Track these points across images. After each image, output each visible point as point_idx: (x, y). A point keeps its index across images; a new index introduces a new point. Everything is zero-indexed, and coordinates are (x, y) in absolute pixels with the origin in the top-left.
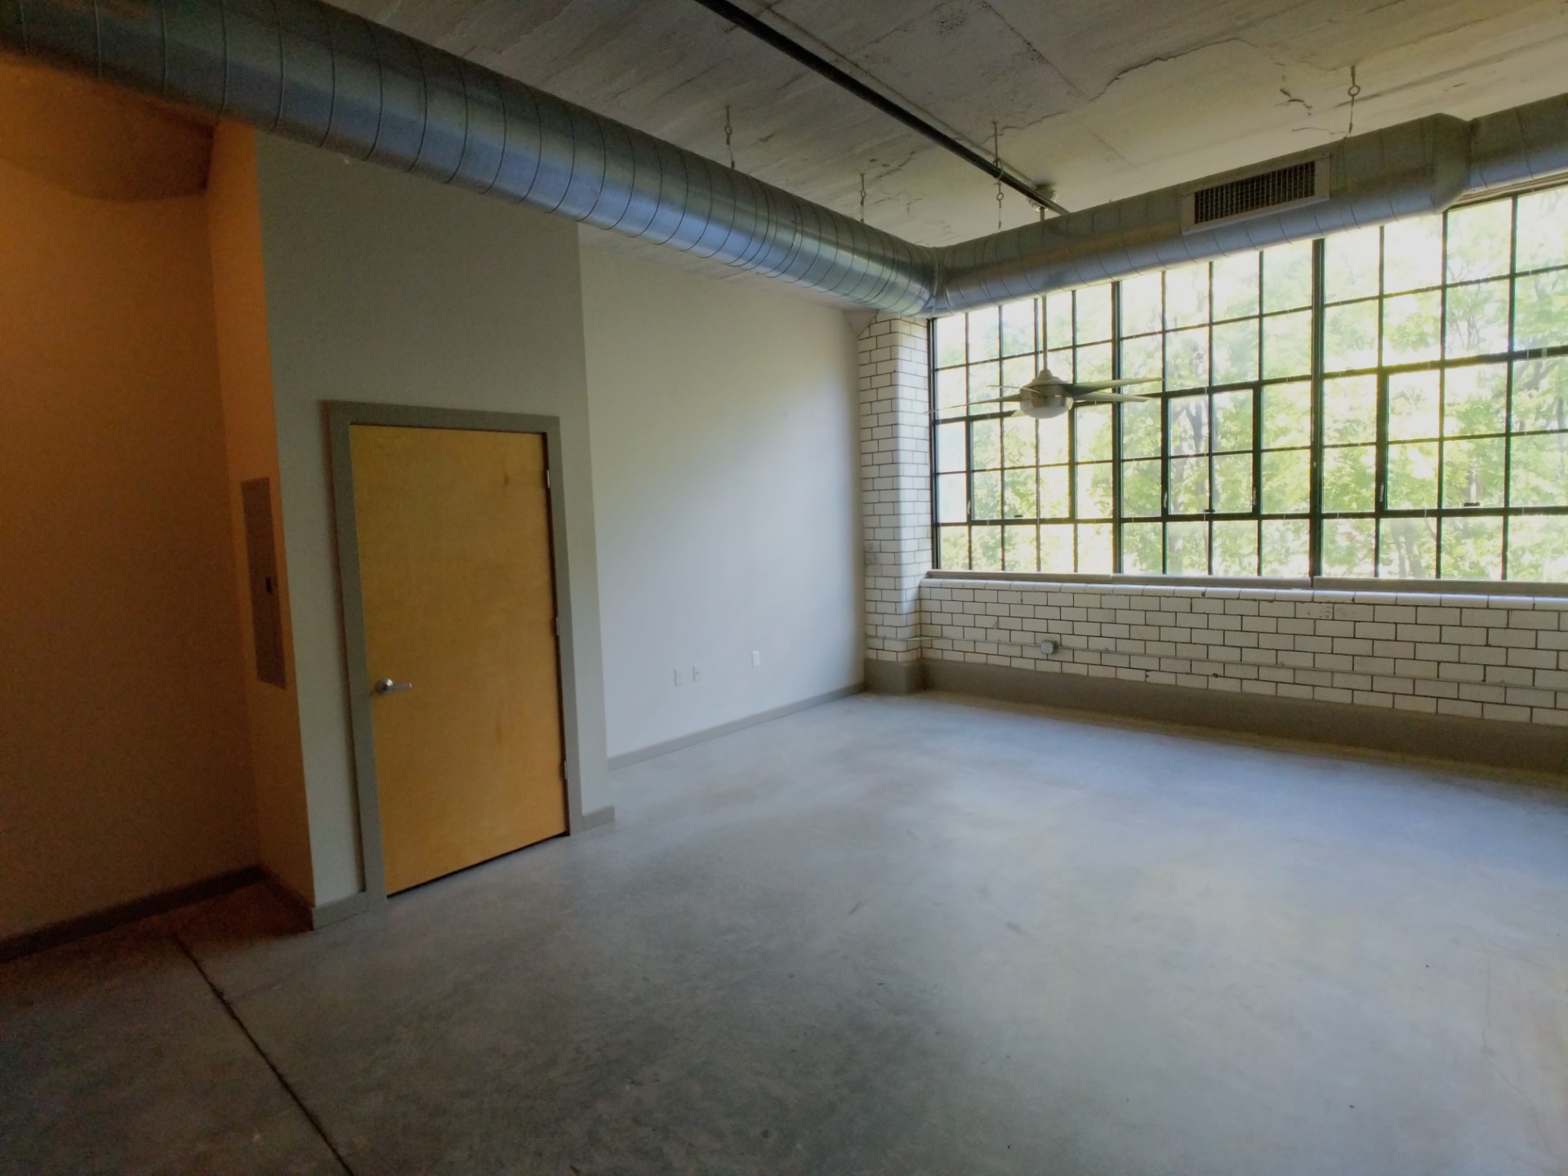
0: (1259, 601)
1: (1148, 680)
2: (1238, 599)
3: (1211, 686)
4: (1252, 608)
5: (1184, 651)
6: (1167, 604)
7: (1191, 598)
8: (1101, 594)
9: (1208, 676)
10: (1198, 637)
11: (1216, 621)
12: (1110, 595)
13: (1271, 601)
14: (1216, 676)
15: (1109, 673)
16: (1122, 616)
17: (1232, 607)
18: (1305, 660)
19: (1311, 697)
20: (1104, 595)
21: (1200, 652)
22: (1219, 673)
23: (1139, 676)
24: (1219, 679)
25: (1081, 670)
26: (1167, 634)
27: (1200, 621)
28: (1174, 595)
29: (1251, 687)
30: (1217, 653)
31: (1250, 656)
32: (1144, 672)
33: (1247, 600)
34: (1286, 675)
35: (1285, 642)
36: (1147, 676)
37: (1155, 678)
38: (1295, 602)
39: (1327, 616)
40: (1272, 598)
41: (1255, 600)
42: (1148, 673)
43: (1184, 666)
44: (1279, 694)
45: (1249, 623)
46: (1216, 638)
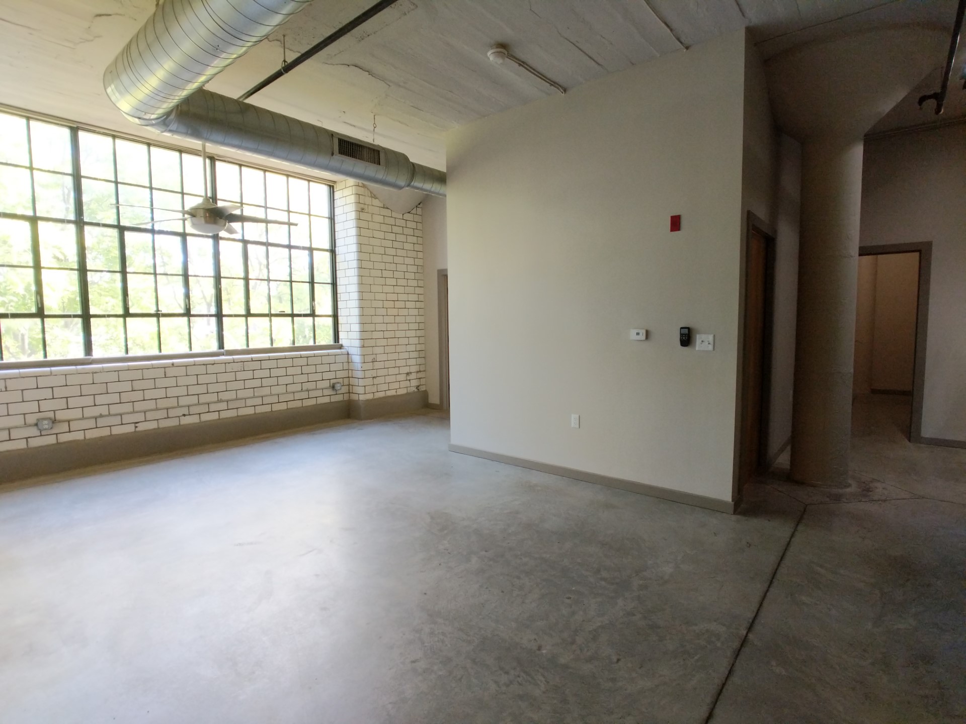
0: (206, 365)
1: (137, 429)
2: (194, 365)
3: (182, 423)
4: (202, 370)
5: (162, 404)
6: (148, 374)
7: (165, 368)
8: (93, 373)
9: (179, 417)
10: (171, 392)
11: (182, 381)
12: (101, 372)
13: (213, 364)
14: (184, 415)
15: (105, 432)
16: (112, 388)
17: (191, 371)
18: (232, 395)
19: (236, 415)
20: (96, 373)
21: (173, 402)
22: (186, 414)
23: (130, 429)
24: (186, 417)
25: (79, 436)
26: (149, 394)
27: (172, 382)
28: (153, 367)
29: (206, 417)
30: (184, 401)
31: (204, 399)
32: (133, 424)
33: (200, 365)
34: (223, 406)
35: (222, 387)
36: (136, 427)
37: (142, 427)
38: (225, 363)
39: (241, 369)
40: (213, 363)
41: (204, 365)
42: (137, 425)
43: (163, 414)
44: (220, 418)
45: (202, 379)
46: (182, 391)
